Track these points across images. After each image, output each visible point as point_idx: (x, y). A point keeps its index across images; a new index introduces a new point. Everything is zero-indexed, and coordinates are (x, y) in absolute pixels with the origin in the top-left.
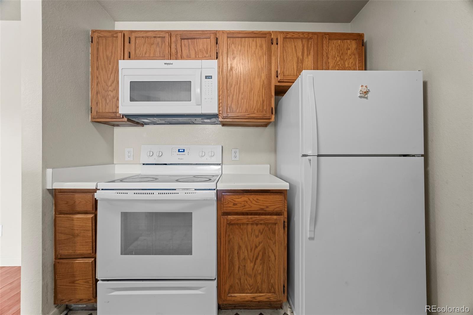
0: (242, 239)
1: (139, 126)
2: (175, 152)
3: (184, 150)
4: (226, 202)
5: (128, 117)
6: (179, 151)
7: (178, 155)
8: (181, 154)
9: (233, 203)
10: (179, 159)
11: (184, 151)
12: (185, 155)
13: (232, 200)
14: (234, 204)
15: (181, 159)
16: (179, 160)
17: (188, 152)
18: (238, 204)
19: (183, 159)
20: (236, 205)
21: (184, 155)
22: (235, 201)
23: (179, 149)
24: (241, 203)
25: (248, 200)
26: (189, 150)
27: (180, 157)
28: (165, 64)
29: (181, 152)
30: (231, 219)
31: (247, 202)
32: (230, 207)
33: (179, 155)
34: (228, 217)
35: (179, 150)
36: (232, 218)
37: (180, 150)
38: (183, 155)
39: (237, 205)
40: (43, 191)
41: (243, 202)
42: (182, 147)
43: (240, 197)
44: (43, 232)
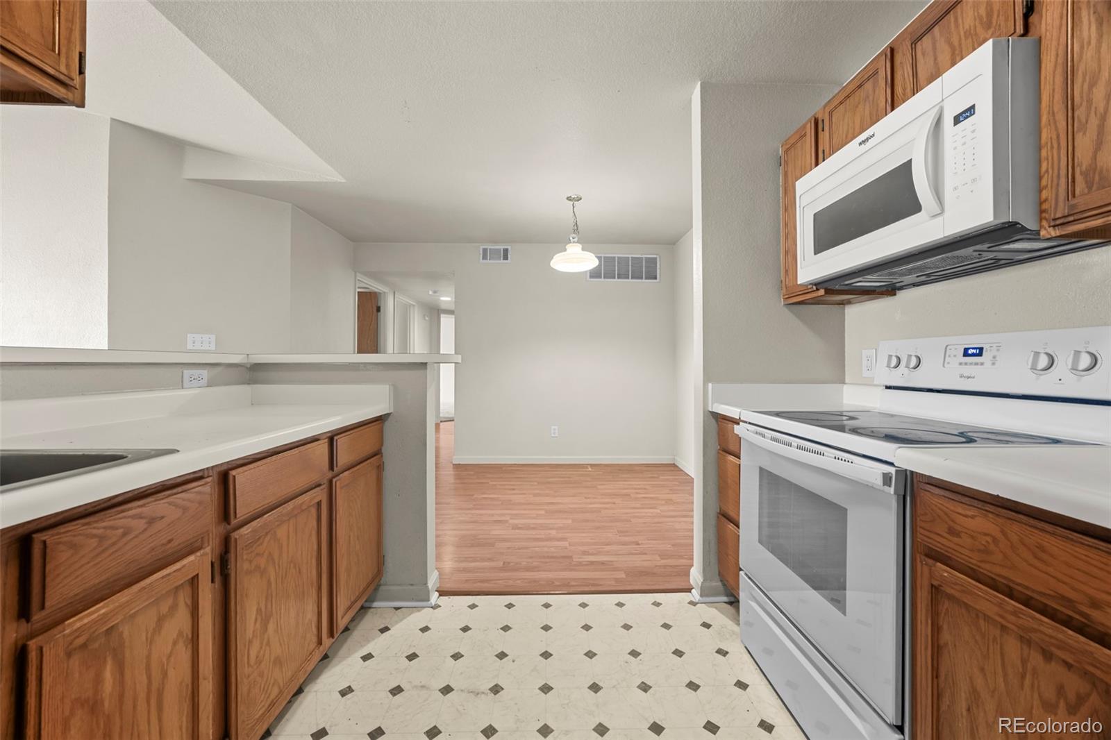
0: (982, 670)
1: (883, 298)
2: (955, 356)
3: (981, 349)
4: (926, 514)
5: (826, 285)
6: (966, 354)
7: (961, 364)
8: (971, 364)
9: (946, 526)
10: (961, 377)
11: (980, 354)
12: (982, 364)
13: (946, 514)
14: (952, 531)
15: (968, 377)
16: (963, 379)
17: (994, 357)
18: (962, 535)
19: (974, 377)
20: (958, 535)
21: (979, 366)
22: (953, 521)
23: (967, 347)
24: (972, 537)
25: (999, 535)
26: (998, 350)
27: (967, 370)
28: (860, 144)
29: (973, 355)
30: (942, 576)
31: (995, 540)
32: (939, 535)
33: (966, 364)
34: (935, 566)
35: (966, 350)
36: (946, 574)
37: (970, 352)
38: (976, 364)
39: (960, 537)
40: (704, 412)
41: (980, 533)
42: (974, 341)
43: (970, 513)
44: (704, 467)
